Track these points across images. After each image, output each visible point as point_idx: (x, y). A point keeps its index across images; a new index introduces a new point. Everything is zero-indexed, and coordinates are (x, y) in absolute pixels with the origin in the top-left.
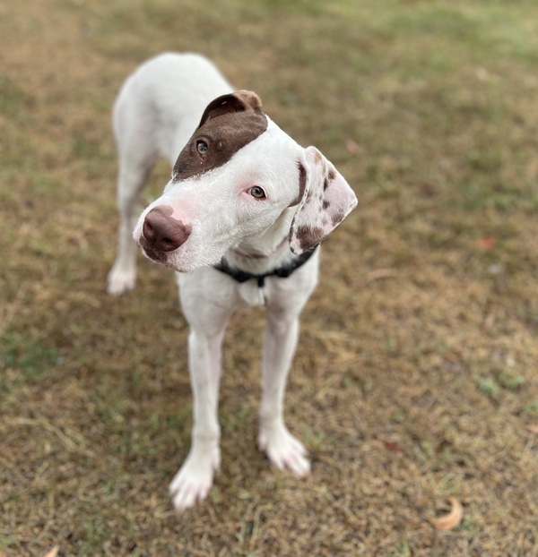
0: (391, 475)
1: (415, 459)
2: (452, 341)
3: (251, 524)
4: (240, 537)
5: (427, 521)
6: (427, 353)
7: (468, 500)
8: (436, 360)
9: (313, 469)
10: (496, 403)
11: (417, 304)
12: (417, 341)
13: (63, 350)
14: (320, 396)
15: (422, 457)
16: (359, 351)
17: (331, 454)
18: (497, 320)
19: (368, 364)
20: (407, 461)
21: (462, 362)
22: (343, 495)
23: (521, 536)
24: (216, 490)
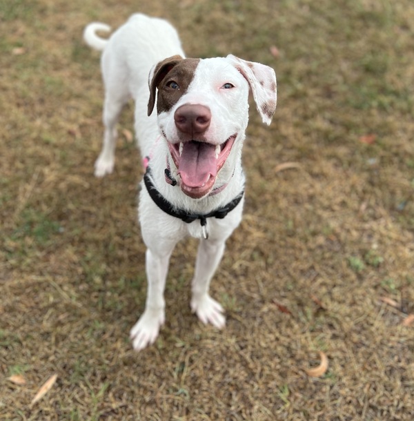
0: (280, 333)
1: (298, 320)
2: (334, 224)
3: (183, 364)
4: (175, 374)
5: (303, 371)
6: (314, 234)
7: (333, 355)
8: (321, 240)
9: (227, 324)
10: (360, 277)
11: (311, 191)
12: (308, 224)
13: (63, 222)
14: (236, 266)
15: (303, 319)
16: (266, 230)
17: (240, 313)
18: (369, 207)
19: (272, 242)
20: (293, 322)
21: (339, 241)
22: (246, 347)
23: (368, 386)
24: (161, 337)
